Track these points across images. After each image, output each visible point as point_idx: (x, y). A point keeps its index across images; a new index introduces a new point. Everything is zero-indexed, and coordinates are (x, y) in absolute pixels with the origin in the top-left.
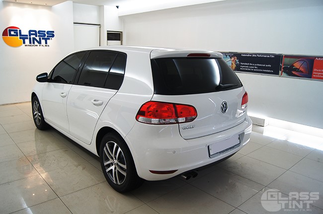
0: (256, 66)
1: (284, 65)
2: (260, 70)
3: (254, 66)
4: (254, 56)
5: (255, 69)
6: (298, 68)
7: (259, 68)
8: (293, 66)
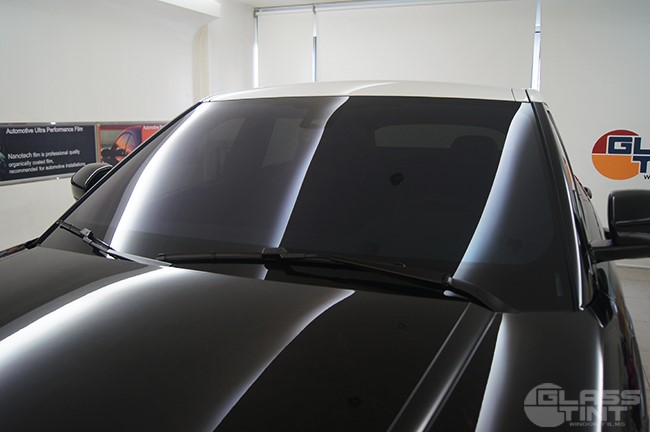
0: (49, 158)
1: (102, 146)
2: (59, 167)
3: (44, 158)
4: (40, 130)
5: (49, 165)
6: (123, 148)
7: (57, 160)
8: (115, 146)
